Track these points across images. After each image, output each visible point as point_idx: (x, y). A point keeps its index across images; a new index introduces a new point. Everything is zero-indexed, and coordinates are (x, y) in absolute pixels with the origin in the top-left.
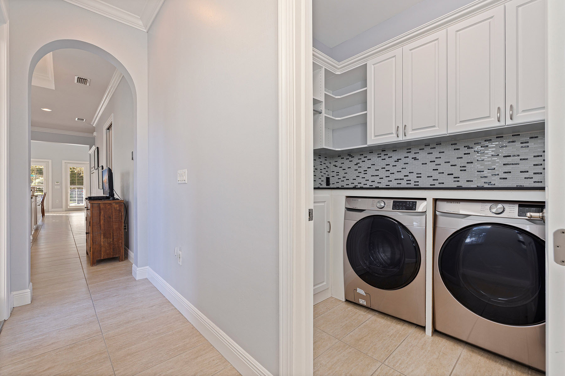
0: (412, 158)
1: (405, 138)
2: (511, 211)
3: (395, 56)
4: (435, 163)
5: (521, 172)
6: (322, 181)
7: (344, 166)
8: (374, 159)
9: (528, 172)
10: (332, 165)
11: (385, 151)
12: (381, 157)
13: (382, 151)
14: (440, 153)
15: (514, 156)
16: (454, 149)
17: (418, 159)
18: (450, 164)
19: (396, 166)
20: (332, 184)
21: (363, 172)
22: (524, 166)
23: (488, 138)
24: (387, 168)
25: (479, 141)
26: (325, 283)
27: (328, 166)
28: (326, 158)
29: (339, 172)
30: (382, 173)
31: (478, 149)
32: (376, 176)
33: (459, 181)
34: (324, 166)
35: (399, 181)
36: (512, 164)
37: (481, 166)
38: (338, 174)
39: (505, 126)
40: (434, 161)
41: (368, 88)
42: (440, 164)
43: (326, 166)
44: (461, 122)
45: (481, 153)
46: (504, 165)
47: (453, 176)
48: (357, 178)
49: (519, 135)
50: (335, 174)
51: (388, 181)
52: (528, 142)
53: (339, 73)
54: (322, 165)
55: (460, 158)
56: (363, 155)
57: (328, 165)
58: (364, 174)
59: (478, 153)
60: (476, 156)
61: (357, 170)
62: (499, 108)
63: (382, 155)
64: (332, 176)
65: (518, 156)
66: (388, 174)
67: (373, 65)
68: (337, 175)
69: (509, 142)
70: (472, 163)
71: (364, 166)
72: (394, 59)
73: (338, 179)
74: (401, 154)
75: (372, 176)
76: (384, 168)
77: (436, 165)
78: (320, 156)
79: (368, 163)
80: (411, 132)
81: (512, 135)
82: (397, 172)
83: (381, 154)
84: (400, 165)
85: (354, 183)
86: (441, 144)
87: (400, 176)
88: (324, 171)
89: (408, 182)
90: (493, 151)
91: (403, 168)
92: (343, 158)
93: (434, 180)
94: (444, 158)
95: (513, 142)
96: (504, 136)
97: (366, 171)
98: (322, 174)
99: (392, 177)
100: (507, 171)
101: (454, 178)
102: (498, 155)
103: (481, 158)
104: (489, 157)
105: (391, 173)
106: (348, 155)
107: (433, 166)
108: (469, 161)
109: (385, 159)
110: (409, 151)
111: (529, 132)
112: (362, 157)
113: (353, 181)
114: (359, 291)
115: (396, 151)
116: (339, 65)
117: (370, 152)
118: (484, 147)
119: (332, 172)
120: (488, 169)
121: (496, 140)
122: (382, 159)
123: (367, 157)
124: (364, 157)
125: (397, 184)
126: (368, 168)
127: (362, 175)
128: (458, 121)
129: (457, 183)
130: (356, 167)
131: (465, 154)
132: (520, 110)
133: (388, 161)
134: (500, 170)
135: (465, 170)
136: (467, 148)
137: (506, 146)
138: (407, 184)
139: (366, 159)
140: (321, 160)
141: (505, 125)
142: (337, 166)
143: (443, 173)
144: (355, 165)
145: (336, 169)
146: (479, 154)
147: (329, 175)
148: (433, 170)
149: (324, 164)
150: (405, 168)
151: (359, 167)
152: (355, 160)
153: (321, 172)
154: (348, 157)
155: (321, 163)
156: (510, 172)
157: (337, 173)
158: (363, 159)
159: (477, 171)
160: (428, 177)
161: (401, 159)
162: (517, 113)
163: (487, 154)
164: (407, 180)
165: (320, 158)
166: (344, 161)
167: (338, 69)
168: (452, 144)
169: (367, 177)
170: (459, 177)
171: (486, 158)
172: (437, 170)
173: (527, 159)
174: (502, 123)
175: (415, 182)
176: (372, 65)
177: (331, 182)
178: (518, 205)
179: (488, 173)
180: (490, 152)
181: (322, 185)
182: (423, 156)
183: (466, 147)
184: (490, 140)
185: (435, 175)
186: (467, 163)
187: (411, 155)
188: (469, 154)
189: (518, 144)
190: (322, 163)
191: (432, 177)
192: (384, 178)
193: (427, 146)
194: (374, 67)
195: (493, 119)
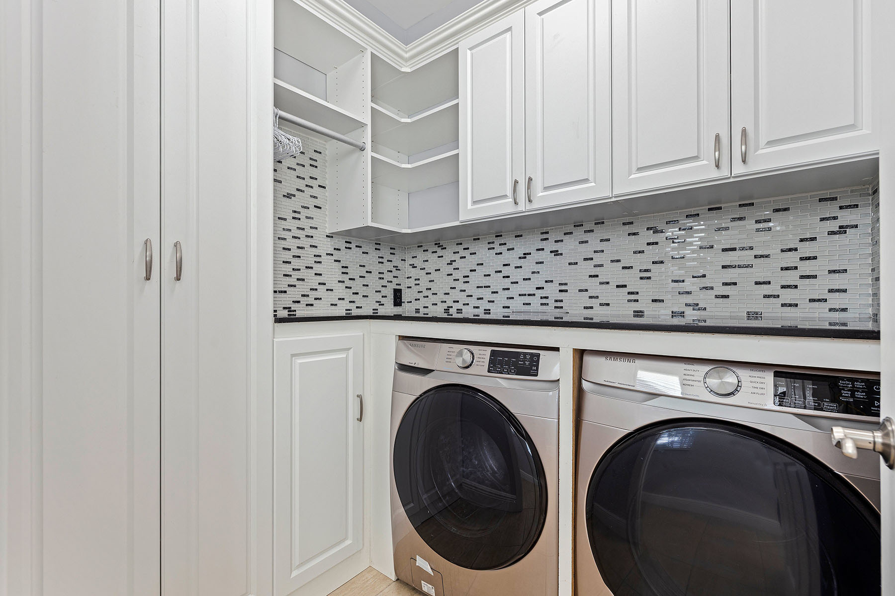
0: (551, 252)
1: (529, 207)
2: (755, 390)
3: (510, 29)
4: (592, 263)
5: (757, 283)
6: (382, 297)
7: (429, 267)
8: (482, 252)
9: (769, 283)
10: (407, 264)
11: (501, 236)
12: (494, 248)
13: (496, 236)
14: (602, 241)
15: (743, 249)
16: (629, 234)
17: (561, 254)
18: (620, 265)
19: (521, 267)
20: (408, 302)
21: (462, 280)
22: (761, 271)
23: (693, 211)
24: (506, 271)
25: (676, 217)
26: (348, 542)
27: (397, 267)
28: (394, 249)
29: (419, 279)
30: (496, 282)
31: (672, 234)
32: (485, 287)
33: (637, 301)
34: (389, 266)
35: (527, 299)
36: (739, 266)
37: (679, 269)
38: (417, 282)
39: (729, 178)
40: (592, 259)
41: (460, 100)
42: (602, 266)
43: (394, 267)
44: (640, 169)
45: (679, 242)
46: (724, 267)
47: (626, 290)
48: (451, 291)
49: (752, 204)
50: (411, 282)
51: (507, 298)
52: (769, 220)
53: (408, 70)
54: (382, 263)
55: (640, 252)
56: (461, 244)
57: (400, 264)
58: (464, 282)
59: (673, 242)
60: (670, 249)
61: (452, 275)
62: (717, 138)
63: (496, 245)
64: (408, 287)
65: (751, 248)
66: (507, 283)
67: (471, 49)
68: (416, 285)
69: (734, 219)
70: (662, 262)
71: (464, 266)
72: (508, 35)
73: (418, 292)
74: (530, 243)
75: (478, 287)
76: (500, 272)
77: (595, 266)
78: (380, 244)
79: (471, 261)
80: (541, 194)
81: (740, 205)
82: (524, 279)
83: (493, 243)
84: (529, 265)
85: (445, 302)
86: (603, 223)
87: (529, 288)
88: (388, 276)
89: (544, 301)
90: (701, 239)
91: (533, 273)
92: (427, 250)
93: (591, 297)
94: (611, 251)
95: (740, 219)
96: (723, 206)
97: (468, 276)
98: (384, 282)
99: (515, 291)
100: (729, 281)
101: (629, 293)
102: (712, 247)
103: (679, 254)
104: (693, 252)
105: (512, 283)
106: (436, 244)
107: (588, 268)
108: (656, 259)
109: (501, 253)
110: (545, 236)
111: (772, 199)
112: (460, 248)
113: (445, 298)
114: (421, 562)
115: (521, 236)
116: (406, 52)
117: (474, 239)
118: (684, 230)
119: (408, 278)
120: (693, 277)
121: (707, 216)
122: (496, 254)
123: (468, 249)
124: (464, 249)
125: (524, 304)
126: (471, 271)
127: (460, 285)
128: (634, 169)
129: (633, 304)
130: (450, 269)
131: (648, 244)
132: (763, 141)
133: (507, 257)
134: (716, 278)
135: (649, 278)
136: (652, 231)
137: (727, 229)
138: (542, 304)
139: (466, 253)
140: (380, 254)
141: (729, 176)
142: (416, 267)
143: (608, 283)
144: (448, 264)
145: (414, 273)
146: (676, 245)
147: (400, 285)
148: (590, 276)
149: (388, 261)
150: (539, 272)
151: (454, 269)
152: (448, 255)
153: (380, 278)
154: (436, 248)
155: (381, 260)
156: (735, 284)
157: (416, 280)
158: (463, 253)
159: (673, 281)
160: (580, 291)
161: (530, 254)
162: (757, 148)
163: (691, 244)
164: (541, 298)
165: (379, 250)
166: (429, 256)
167: (406, 60)
168: (624, 224)
169: (470, 289)
170: (637, 293)
171: (688, 254)
172: (597, 276)
173: (767, 256)
174: (724, 172)
175: (556, 301)
176: (468, 50)
177: (405, 297)
178: (773, 374)
179: (693, 284)
180: (695, 240)
181: (383, 305)
182: (570, 247)
183: (651, 229)
184: (695, 215)
185: (594, 287)
186: (653, 263)
187: (550, 246)
188: (657, 243)
189: (750, 225)
190: (384, 260)
191: (587, 290)
192: (500, 292)
193: (578, 226)
194: (472, 54)
195: (705, 162)
